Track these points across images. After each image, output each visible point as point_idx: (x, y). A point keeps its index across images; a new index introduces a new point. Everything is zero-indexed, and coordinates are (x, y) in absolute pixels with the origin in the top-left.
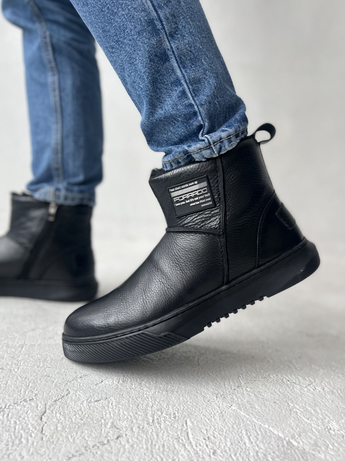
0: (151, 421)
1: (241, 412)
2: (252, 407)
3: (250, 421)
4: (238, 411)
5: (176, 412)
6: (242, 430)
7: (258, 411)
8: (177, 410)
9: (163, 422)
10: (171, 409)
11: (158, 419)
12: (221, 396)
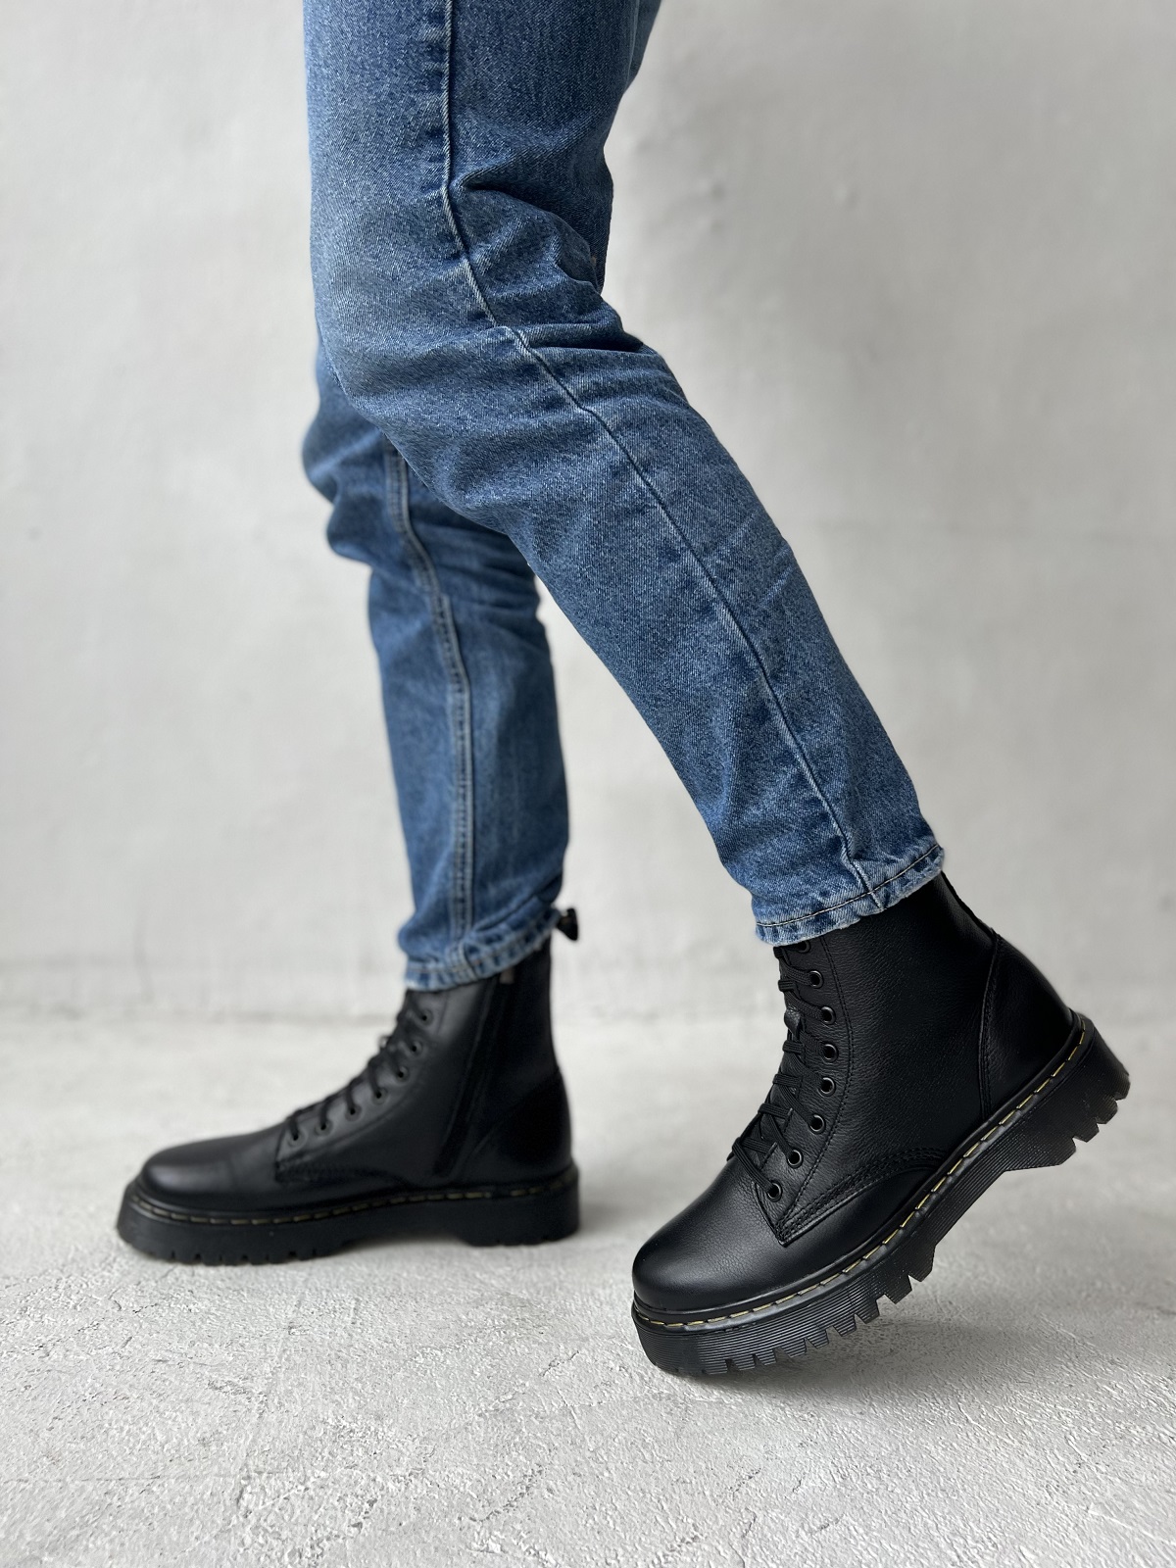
0: (956, 1559)
1: (1113, 1520)
2: (1130, 1507)
3: (1140, 1537)
4: (1107, 1518)
5: (991, 1535)
6: (1133, 1557)
7: (1145, 1514)
8: (989, 1530)
9: (977, 1557)
10: (975, 1529)
11: (965, 1553)
12: (1057, 1490)
